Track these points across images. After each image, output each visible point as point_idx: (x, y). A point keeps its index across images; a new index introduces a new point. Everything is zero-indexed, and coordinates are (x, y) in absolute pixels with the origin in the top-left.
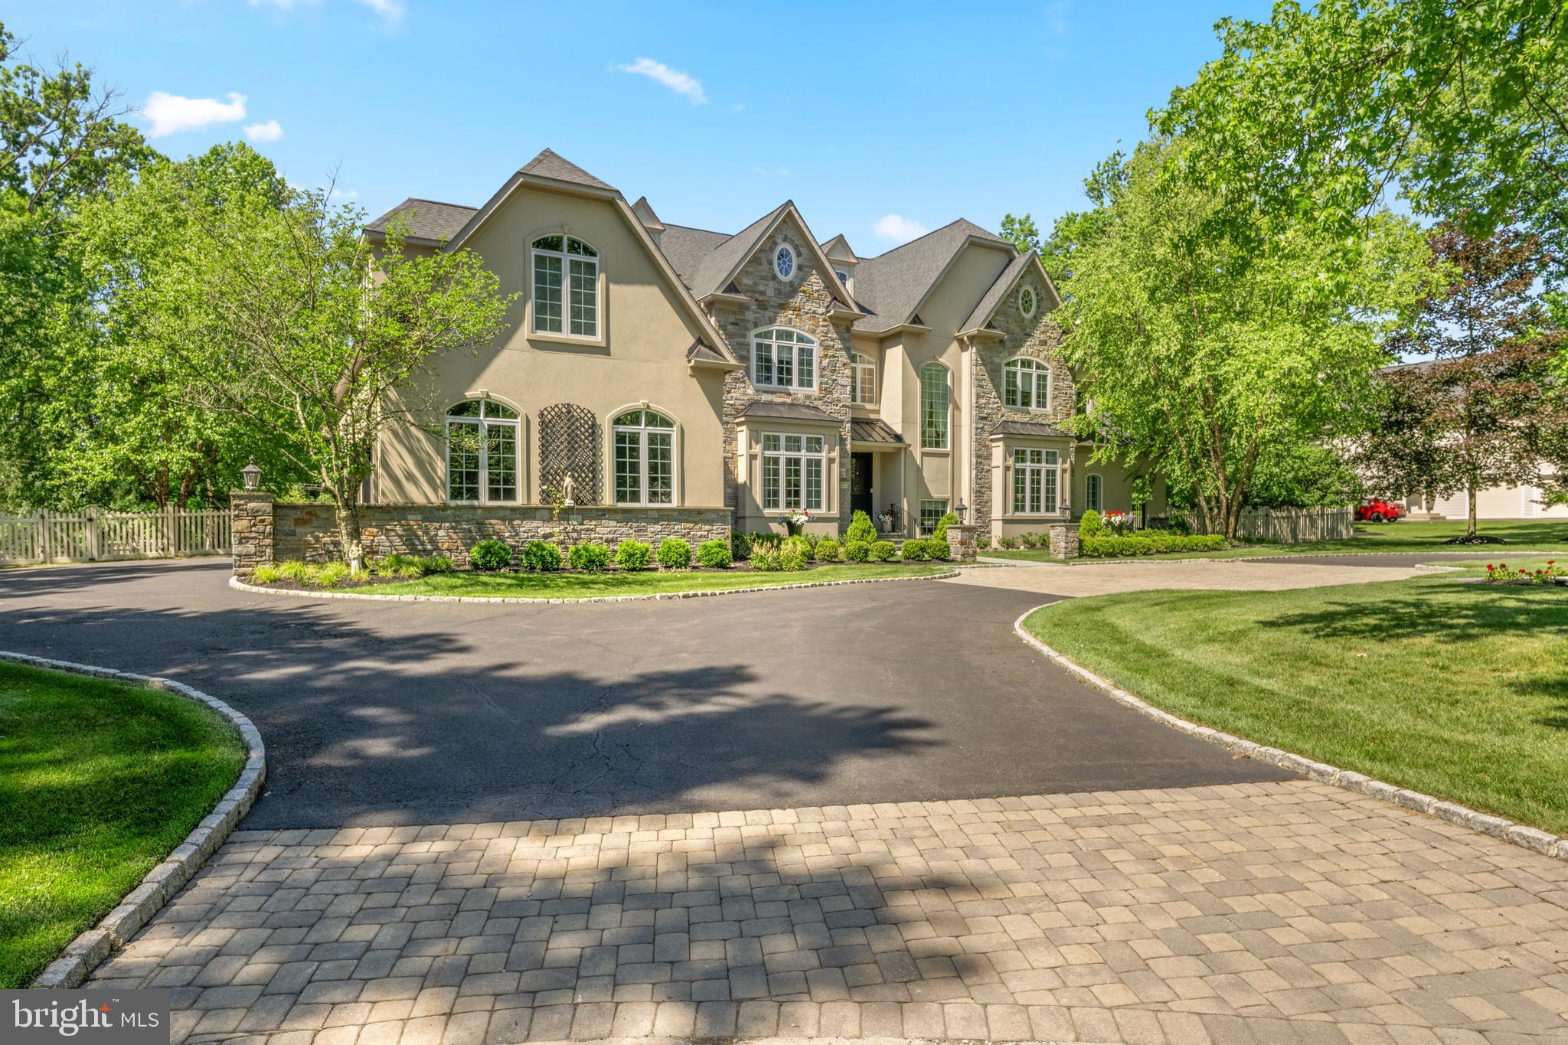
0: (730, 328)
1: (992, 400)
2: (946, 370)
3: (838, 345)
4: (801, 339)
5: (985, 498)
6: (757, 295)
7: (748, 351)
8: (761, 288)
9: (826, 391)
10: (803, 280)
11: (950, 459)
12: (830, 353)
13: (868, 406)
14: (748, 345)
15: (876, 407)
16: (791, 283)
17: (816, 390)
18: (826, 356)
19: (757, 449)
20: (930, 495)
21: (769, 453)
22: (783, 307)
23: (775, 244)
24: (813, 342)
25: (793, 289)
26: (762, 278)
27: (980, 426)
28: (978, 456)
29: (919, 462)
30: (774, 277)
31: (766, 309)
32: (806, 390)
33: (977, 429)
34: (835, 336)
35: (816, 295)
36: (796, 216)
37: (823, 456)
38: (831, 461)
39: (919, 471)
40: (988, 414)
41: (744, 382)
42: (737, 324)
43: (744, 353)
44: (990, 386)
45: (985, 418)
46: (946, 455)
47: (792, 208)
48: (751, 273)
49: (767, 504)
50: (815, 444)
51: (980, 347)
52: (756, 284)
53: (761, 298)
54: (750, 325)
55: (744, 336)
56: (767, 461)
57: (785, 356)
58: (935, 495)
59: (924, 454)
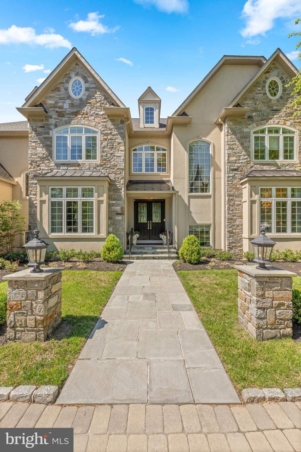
0: (39, 130)
1: (242, 157)
2: (209, 144)
3: (115, 132)
4: (88, 131)
5: (237, 223)
6: (57, 109)
7: (51, 142)
8: (60, 104)
9: (105, 160)
10: (89, 97)
11: (211, 200)
12: (109, 137)
13: (162, 173)
14: (51, 138)
15: (168, 174)
16: (81, 99)
17: (98, 161)
18: (106, 139)
19: (45, 197)
20: (195, 222)
21: (54, 200)
22: (76, 114)
23: (70, 78)
24: (96, 132)
25: (83, 103)
26: (60, 99)
27: (231, 175)
28: (229, 196)
29: (187, 202)
30: (69, 97)
31: (63, 116)
32: (91, 161)
33: (229, 177)
34: (112, 127)
35: (98, 104)
36: (79, 56)
37: (94, 199)
38: (100, 202)
39: (187, 208)
40: (239, 167)
41: (48, 160)
42: (43, 127)
43: (49, 143)
44: (240, 148)
45: (236, 170)
46: (209, 197)
47: (76, 52)
48: (53, 97)
49: (53, 230)
50: (87, 193)
51: (231, 123)
52: (56, 103)
53: (60, 110)
54: (52, 127)
55: (48, 133)
56: (53, 204)
57: (76, 143)
58: (198, 222)
59: (190, 197)
